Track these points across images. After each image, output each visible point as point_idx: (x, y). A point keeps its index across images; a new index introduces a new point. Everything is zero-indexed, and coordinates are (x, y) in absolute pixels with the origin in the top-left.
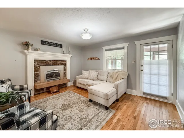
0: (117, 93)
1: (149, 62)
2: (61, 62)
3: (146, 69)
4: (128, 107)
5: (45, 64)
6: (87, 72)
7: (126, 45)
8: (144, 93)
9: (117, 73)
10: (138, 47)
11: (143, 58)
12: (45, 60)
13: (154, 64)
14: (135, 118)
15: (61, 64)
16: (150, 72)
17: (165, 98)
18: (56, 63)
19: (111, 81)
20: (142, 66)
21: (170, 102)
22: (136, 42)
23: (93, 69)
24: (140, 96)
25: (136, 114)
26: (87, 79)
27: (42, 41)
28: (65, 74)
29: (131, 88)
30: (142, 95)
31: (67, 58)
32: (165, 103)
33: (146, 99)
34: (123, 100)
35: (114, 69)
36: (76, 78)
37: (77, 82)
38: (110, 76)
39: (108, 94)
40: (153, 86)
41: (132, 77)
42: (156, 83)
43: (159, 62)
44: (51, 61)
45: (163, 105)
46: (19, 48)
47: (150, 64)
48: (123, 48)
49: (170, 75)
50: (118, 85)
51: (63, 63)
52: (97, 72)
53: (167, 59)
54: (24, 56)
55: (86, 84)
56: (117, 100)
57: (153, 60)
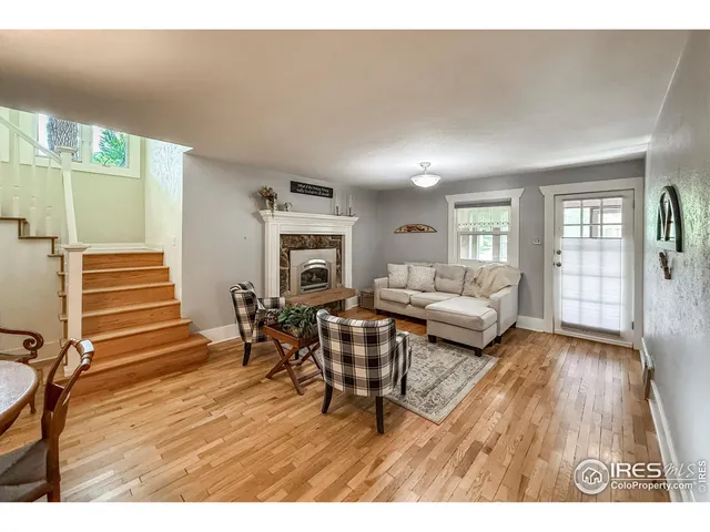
0: (498, 321)
1: (576, 242)
2: (330, 238)
3: (569, 260)
4: (525, 353)
5: (299, 245)
6: (403, 268)
7: (514, 195)
8: (565, 325)
9: (491, 270)
10: (548, 201)
11: (562, 232)
12: (299, 236)
13: (590, 249)
14: (544, 369)
15: (332, 245)
16: (581, 269)
17: (616, 334)
18: (320, 241)
19: (475, 293)
20: (559, 253)
21: (628, 344)
22: (543, 189)
23: (419, 261)
24: (554, 334)
25: (545, 364)
26: (404, 288)
27: (292, 182)
28: (339, 272)
29: (529, 314)
30: (559, 330)
31: (343, 226)
32: (617, 348)
33: (570, 339)
34: (510, 340)
35: (470, 258)
36: (372, 285)
37: (377, 296)
38: (472, 279)
39: (483, 318)
40: (585, 305)
41: (532, 284)
42: (595, 296)
43: (601, 243)
44: (309, 236)
45: (610, 353)
46: (251, 205)
47: (581, 248)
48: (508, 203)
49: (627, 277)
50: (499, 301)
51: (336, 242)
52: (434, 270)
53: (623, 234)
54: (260, 225)
55: (406, 301)
56: (498, 340)
57: (591, 237)
